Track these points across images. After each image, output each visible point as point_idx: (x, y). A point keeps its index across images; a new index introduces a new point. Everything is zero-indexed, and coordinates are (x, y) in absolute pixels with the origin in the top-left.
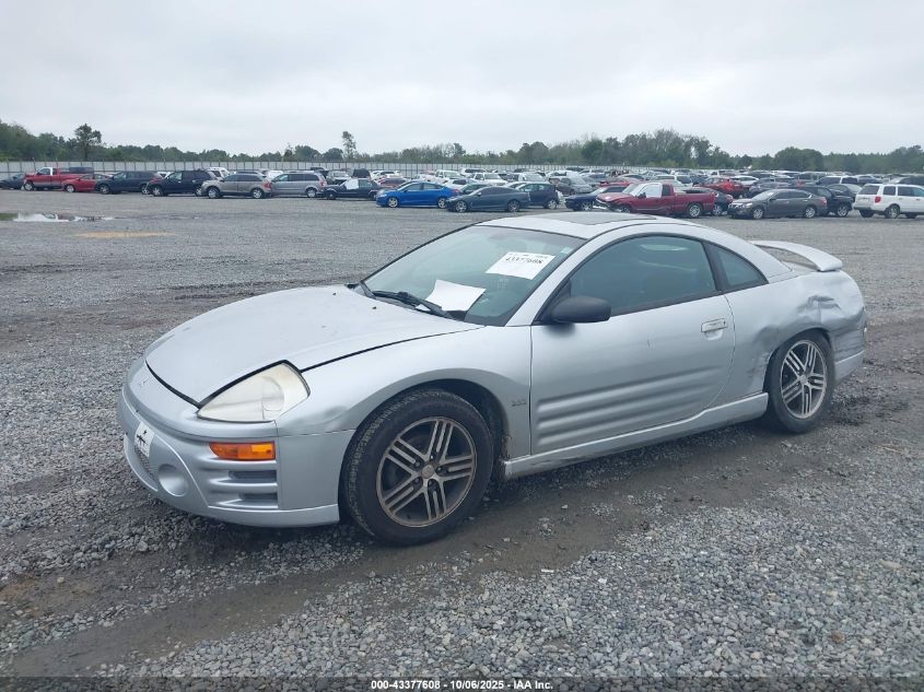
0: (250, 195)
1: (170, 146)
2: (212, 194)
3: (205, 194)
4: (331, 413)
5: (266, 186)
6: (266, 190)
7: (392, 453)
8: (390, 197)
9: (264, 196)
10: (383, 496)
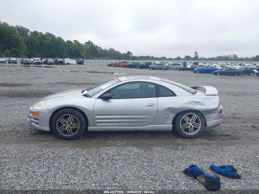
0: (161, 69)
1: (152, 56)
2: (151, 68)
3: (150, 69)
4: (47, 110)
5: (165, 67)
6: (165, 68)
7: (60, 120)
8: (197, 70)
9: (165, 69)
10: (58, 128)
